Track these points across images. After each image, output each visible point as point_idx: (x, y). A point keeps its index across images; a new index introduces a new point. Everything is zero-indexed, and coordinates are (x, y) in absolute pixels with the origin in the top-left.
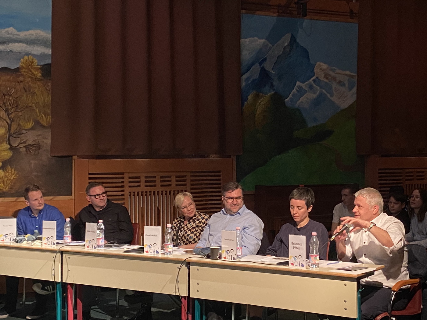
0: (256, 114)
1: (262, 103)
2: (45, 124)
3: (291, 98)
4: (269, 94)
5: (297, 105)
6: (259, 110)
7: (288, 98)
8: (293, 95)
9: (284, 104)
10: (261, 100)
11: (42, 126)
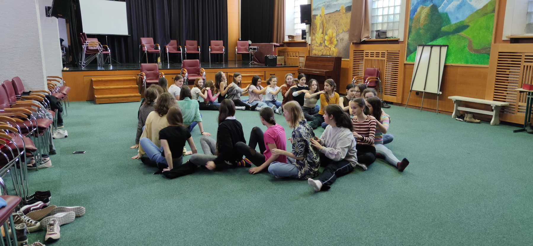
0: (420, 19)
1: (425, 12)
2: (345, 31)
3: (443, 6)
4: (429, 6)
5: (445, 11)
6: (423, 16)
7: (441, 7)
8: (444, 4)
9: (437, 11)
10: (425, 10)
11: (344, 31)
